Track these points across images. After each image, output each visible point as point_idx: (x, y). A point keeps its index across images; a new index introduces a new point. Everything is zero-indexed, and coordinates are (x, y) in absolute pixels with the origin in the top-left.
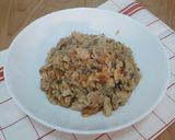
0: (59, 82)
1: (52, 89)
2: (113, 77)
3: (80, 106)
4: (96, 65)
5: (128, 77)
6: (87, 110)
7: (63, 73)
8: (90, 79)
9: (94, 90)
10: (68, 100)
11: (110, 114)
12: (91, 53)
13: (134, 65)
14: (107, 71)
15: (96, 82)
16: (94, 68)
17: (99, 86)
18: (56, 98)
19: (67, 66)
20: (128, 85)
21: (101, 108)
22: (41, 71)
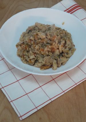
0: (28, 52)
1: (24, 55)
2: (58, 49)
3: (40, 65)
5: (67, 49)
6: (44, 67)
7: (30, 46)
8: (46, 49)
9: (48, 55)
10: (33, 61)
12: (47, 35)
13: (72, 43)
14: (55, 45)
15: (49, 51)
16: (48, 43)
17: (50, 54)
18: (26, 60)
19: (32, 43)
20: (67, 54)
21: (51, 66)
22: (17, 46)
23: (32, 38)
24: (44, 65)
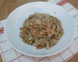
0: (28, 34)
1: (24, 37)
2: (51, 33)
3: (36, 45)
4: (43, 27)
5: (58, 33)
6: (39, 47)
7: (29, 30)
8: (41, 33)
9: (42, 38)
10: (31, 42)
11: (49, 49)
12: (42, 22)
13: (61, 28)
14: (48, 30)
15: (43, 35)
16: (42, 28)
17: (45, 37)
18: (26, 41)
19: (31, 27)
20: (58, 36)
21: (45, 46)
22: (20, 29)
23: (31, 24)
24: (39, 45)
